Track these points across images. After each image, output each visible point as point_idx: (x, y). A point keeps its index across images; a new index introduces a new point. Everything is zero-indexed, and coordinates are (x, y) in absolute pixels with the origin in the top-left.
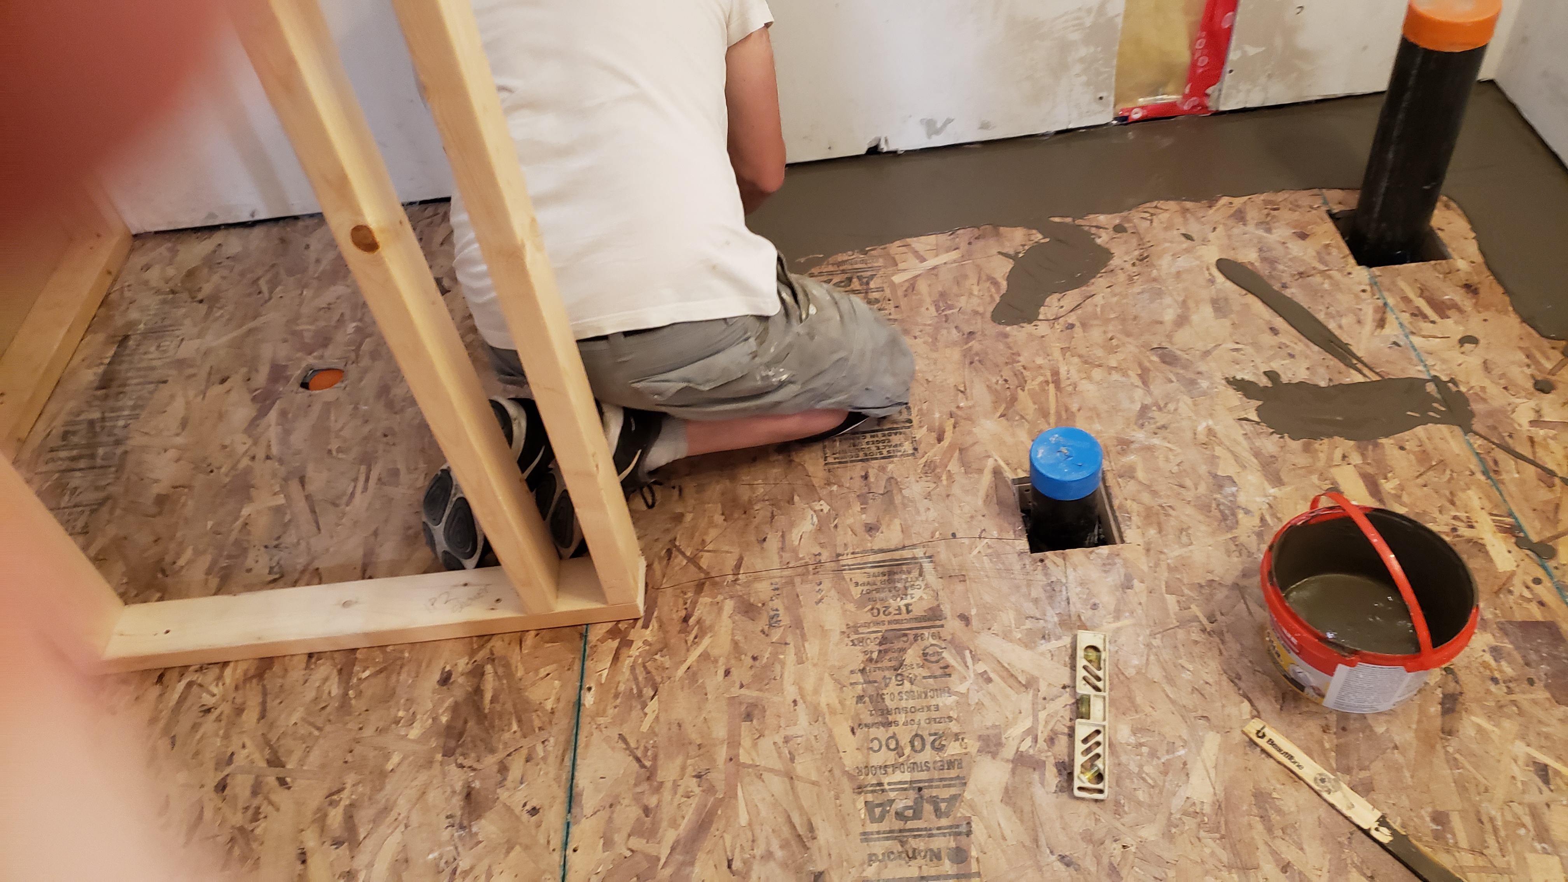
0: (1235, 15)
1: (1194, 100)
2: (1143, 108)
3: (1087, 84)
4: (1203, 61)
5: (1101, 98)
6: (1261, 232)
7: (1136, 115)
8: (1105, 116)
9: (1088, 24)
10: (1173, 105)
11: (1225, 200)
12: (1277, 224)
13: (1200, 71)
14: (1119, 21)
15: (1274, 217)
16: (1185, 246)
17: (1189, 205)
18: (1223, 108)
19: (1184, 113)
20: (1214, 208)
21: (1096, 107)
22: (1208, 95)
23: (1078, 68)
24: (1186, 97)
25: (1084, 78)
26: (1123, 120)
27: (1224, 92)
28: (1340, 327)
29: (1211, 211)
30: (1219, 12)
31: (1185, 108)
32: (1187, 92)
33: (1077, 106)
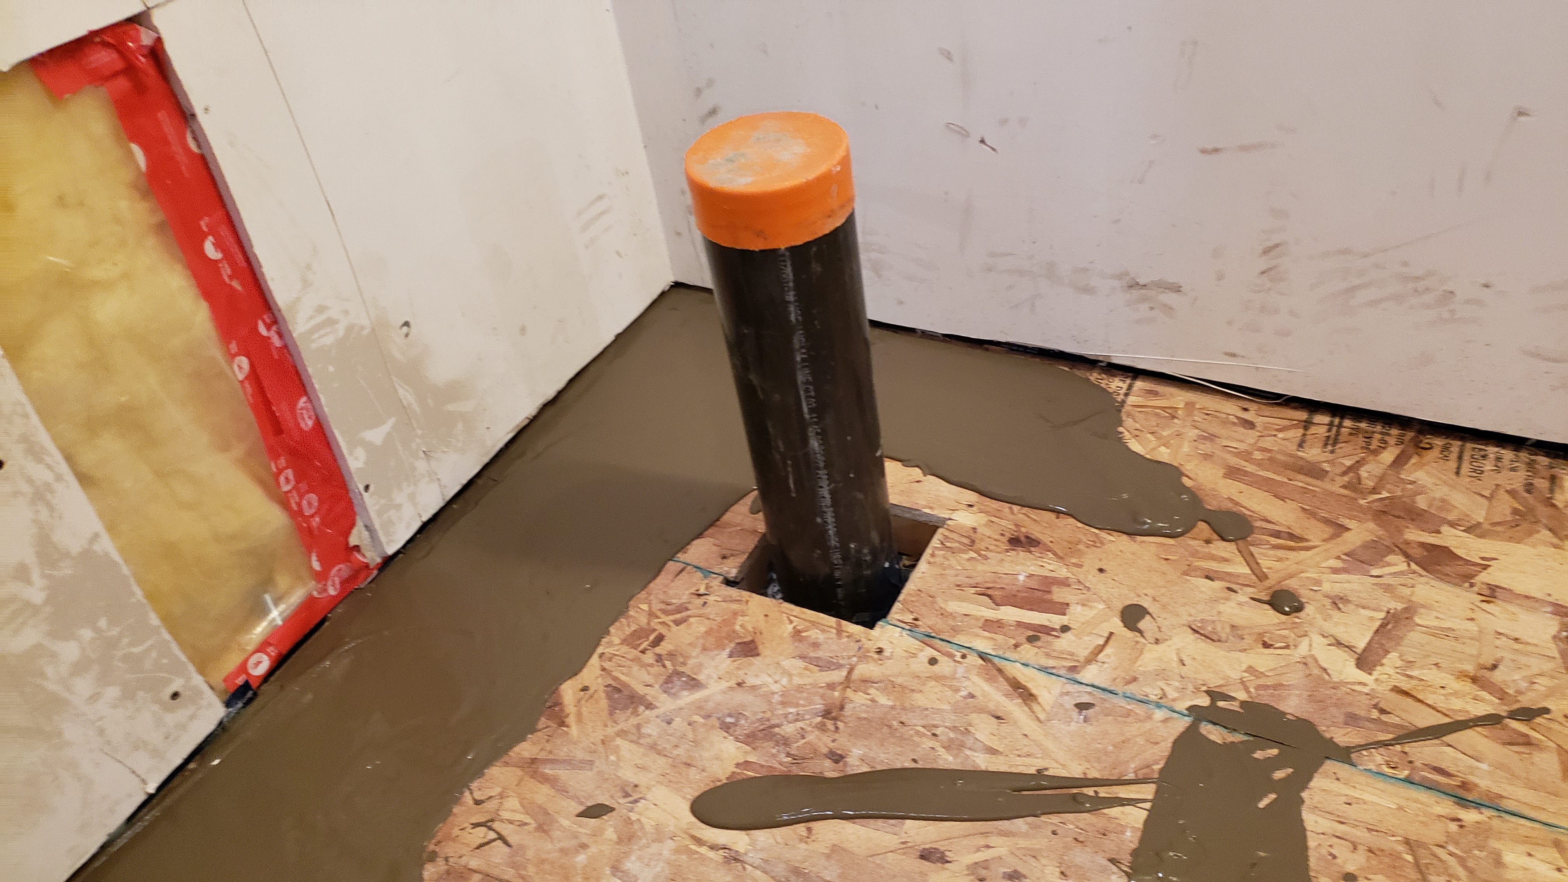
0: (312, 402)
1: (340, 571)
2: (259, 647)
3: (128, 694)
4: (310, 504)
5: (175, 695)
6: (687, 698)
7: (261, 666)
8: (206, 716)
9: (40, 596)
10: (310, 602)
11: (568, 691)
12: (691, 662)
13: (314, 520)
14: (107, 545)
15: (671, 655)
16: (610, 833)
17: (525, 749)
18: (391, 550)
19: (337, 601)
20: (571, 720)
21: (178, 715)
22: (357, 548)
24: (321, 577)
25: (113, 692)
26: (244, 692)
27: (376, 523)
28: (993, 751)
29: (574, 730)
30: (281, 409)
31: (332, 592)
32: (316, 566)
33: (138, 745)
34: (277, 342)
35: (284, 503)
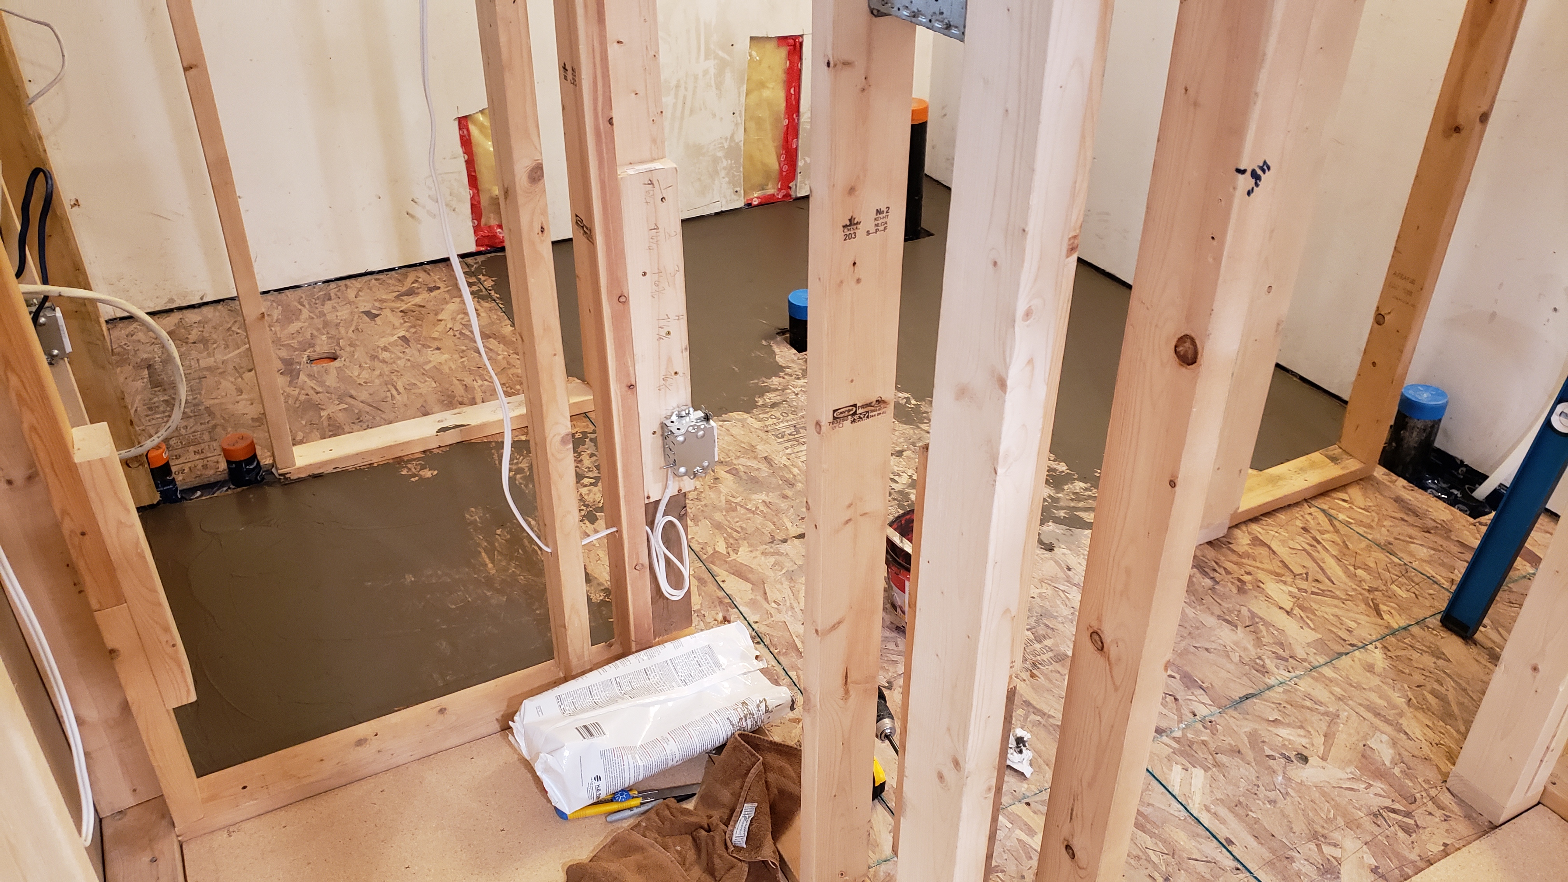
0: (797, 141)
1: (783, 192)
2: (757, 198)
3: (729, 183)
4: (785, 168)
5: (737, 191)
7: (755, 202)
8: (740, 203)
9: (726, 147)
10: (774, 195)
13: (785, 173)
14: (742, 144)
18: (799, 195)
19: (779, 200)
21: (734, 197)
22: (790, 188)
23: (723, 173)
24: (780, 190)
25: (727, 179)
26: (749, 205)
27: (798, 185)
30: (790, 138)
31: (780, 197)
32: (779, 187)
33: (725, 197)
34: (796, 120)
35: (780, 164)
